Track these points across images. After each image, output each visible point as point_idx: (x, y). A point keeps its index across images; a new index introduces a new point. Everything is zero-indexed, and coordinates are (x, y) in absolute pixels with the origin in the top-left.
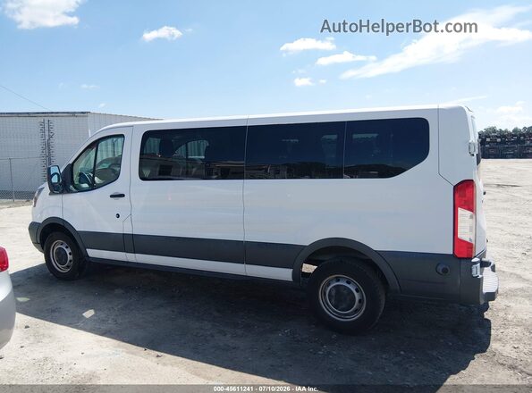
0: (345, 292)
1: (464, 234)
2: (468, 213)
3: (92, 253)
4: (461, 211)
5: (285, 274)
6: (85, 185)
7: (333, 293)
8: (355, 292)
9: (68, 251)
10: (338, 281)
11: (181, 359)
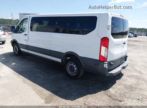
0: (72, 67)
1: (103, 54)
2: (105, 48)
3: (22, 49)
4: (102, 47)
5: (59, 60)
6: (21, 32)
7: (70, 67)
8: (75, 67)
9: (17, 48)
10: (71, 64)
11: (24, 77)
